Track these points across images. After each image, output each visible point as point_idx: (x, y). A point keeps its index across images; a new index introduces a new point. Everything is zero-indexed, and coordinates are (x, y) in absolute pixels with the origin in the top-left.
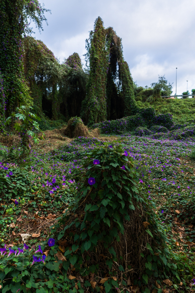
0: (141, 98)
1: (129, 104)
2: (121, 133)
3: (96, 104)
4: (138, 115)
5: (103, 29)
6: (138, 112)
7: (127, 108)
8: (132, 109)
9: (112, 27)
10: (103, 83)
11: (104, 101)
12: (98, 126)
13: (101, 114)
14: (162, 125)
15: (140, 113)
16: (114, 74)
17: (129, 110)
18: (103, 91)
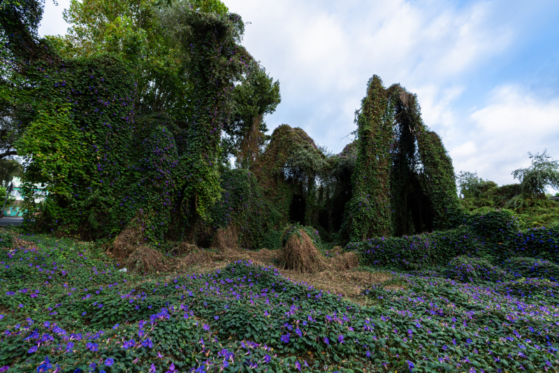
0: (491, 202)
1: (443, 208)
2: (414, 268)
3: (364, 205)
4: (464, 229)
5: (381, 89)
6: (464, 222)
7: (438, 214)
8: (449, 216)
9: (398, 83)
10: (382, 169)
11: (385, 201)
12: (356, 248)
13: (376, 225)
14: (545, 257)
15: (469, 224)
16: (411, 156)
17: (443, 219)
18: (384, 182)
